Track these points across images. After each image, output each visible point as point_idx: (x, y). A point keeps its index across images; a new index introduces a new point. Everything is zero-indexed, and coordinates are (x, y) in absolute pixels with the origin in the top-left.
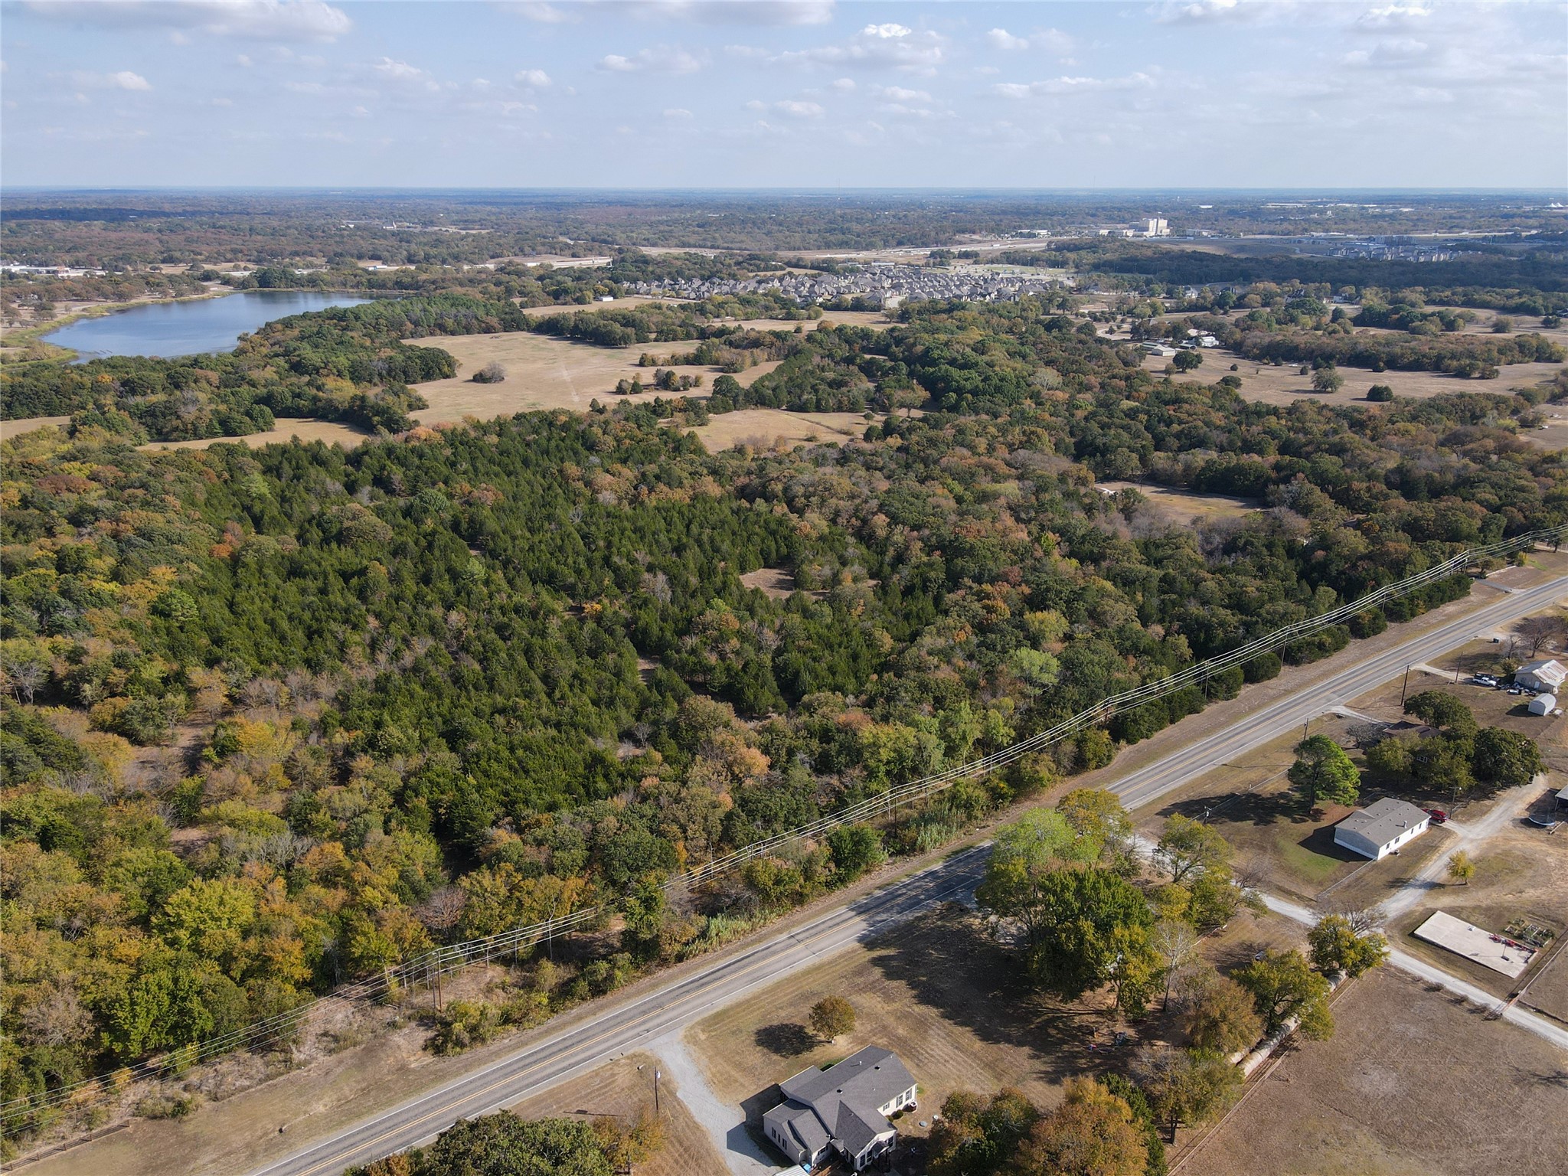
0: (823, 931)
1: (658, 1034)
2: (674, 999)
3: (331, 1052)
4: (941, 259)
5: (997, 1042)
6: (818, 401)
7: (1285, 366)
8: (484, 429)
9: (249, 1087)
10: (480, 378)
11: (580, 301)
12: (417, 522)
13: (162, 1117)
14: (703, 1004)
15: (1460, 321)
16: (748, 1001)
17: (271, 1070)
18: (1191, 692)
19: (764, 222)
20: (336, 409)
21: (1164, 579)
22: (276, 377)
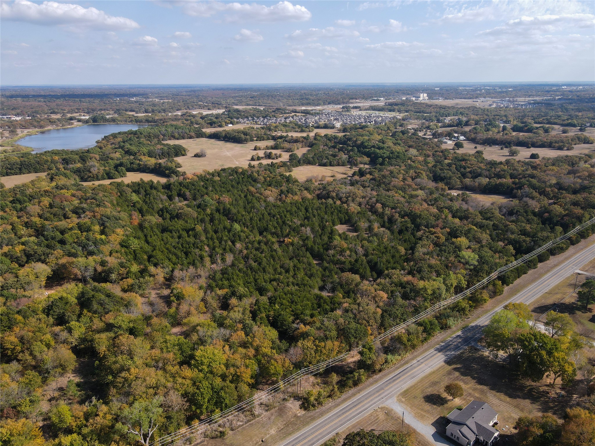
0: (428, 359)
1: (387, 399)
2: (387, 385)
3: (267, 411)
4: (347, 109)
5: (515, 398)
6: (330, 162)
7: (493, 147)
8: (213, 175)
9: (243, 425)
10: (197, 156)
11: (220, 126)
12: (204, 210)
13: (216, 438)
14: (398, 388)
15: (550, 130)
16: (414, 386)
17: (248, 418)
18: (523, 266)
19: (276, 96)
20: (149, 168)
21: (493, 225)
22: (120, 156)
